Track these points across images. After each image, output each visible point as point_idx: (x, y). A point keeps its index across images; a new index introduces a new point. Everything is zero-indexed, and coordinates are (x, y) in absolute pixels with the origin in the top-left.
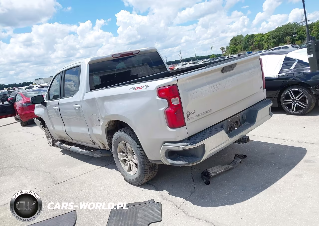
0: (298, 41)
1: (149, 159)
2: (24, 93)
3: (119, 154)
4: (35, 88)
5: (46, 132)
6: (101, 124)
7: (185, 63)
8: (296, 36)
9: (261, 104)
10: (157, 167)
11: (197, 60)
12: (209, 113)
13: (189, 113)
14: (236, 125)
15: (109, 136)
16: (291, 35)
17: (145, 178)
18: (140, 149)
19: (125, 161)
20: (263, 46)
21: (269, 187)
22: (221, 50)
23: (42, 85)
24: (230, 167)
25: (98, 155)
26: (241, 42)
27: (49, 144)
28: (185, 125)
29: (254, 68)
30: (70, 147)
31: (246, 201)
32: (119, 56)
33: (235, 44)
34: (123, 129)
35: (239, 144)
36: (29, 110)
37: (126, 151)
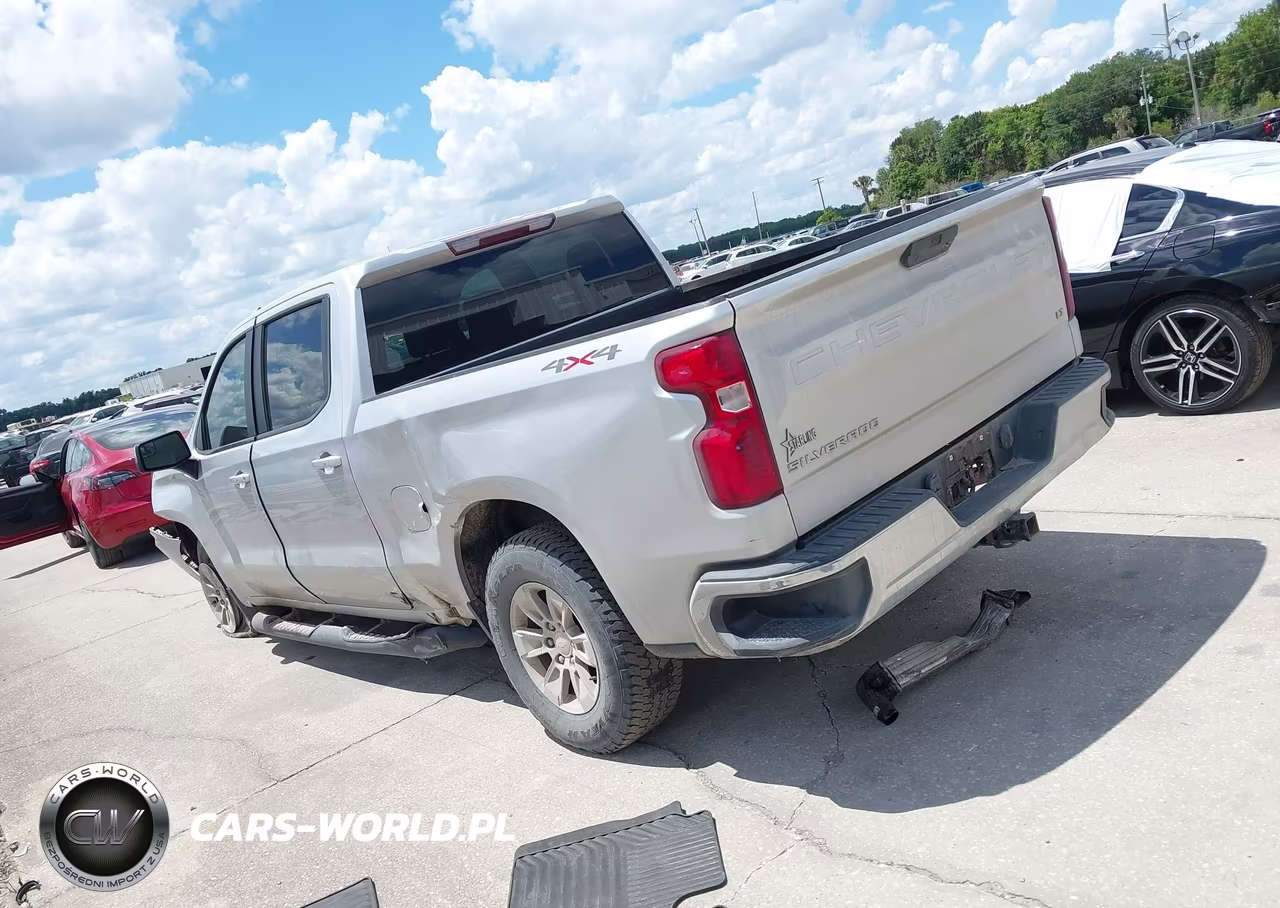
0: (1161, 121)
1: (645, 641)
2: (98, 435)
3: (517, 634)
4: (131, 411)
5: (205, 580)
6: (436, 522)
7: (720, 254)
8: (1151, 102)
9: (1063, 380)
10: (677, 672)
11: (765, 237)
12: (872, 433)
13: (792, 442)
14: (978, 473)
15: (469, 567)
16: (1130, 100)
17: (634, 721)
18: (606, 606)
19: (545, 660)
20: (1023, 156)
21: (1137, 706)
22: (858, 186)
23: (156, 397)
24: (971, 643)
25: (431, 648)
26: (933, 150)
27: (219, 626)
28: (781, 491)
29: (1026, 236)
30: (312, 628)
31: (1054, 771)
32: (477, 244)
33: (911, 159)
34: (527, 531)
35: (998, 546)
36: (126, 499)
37: (546, 620)
